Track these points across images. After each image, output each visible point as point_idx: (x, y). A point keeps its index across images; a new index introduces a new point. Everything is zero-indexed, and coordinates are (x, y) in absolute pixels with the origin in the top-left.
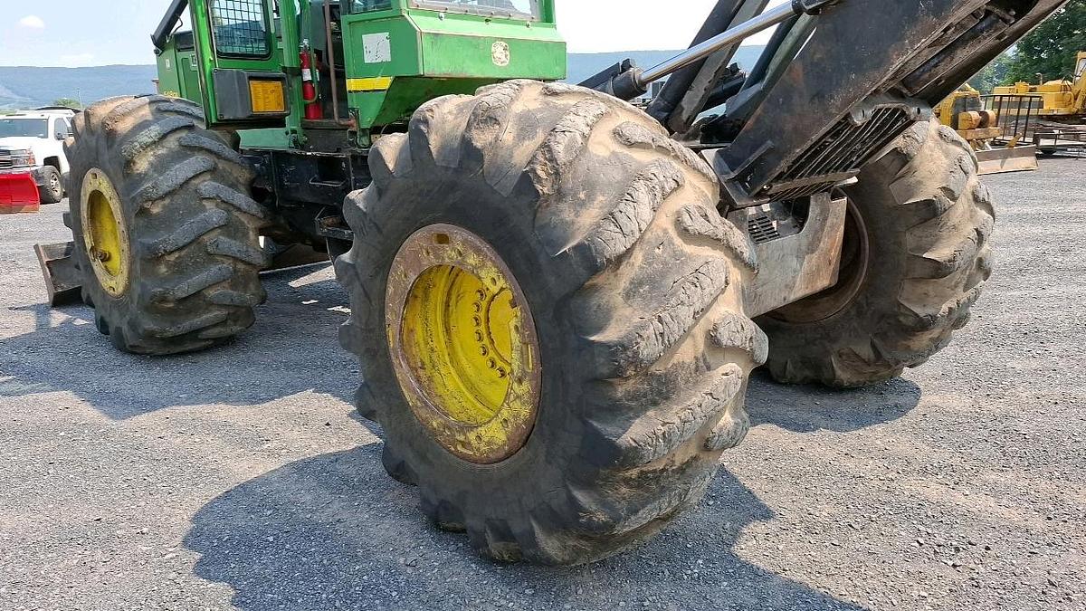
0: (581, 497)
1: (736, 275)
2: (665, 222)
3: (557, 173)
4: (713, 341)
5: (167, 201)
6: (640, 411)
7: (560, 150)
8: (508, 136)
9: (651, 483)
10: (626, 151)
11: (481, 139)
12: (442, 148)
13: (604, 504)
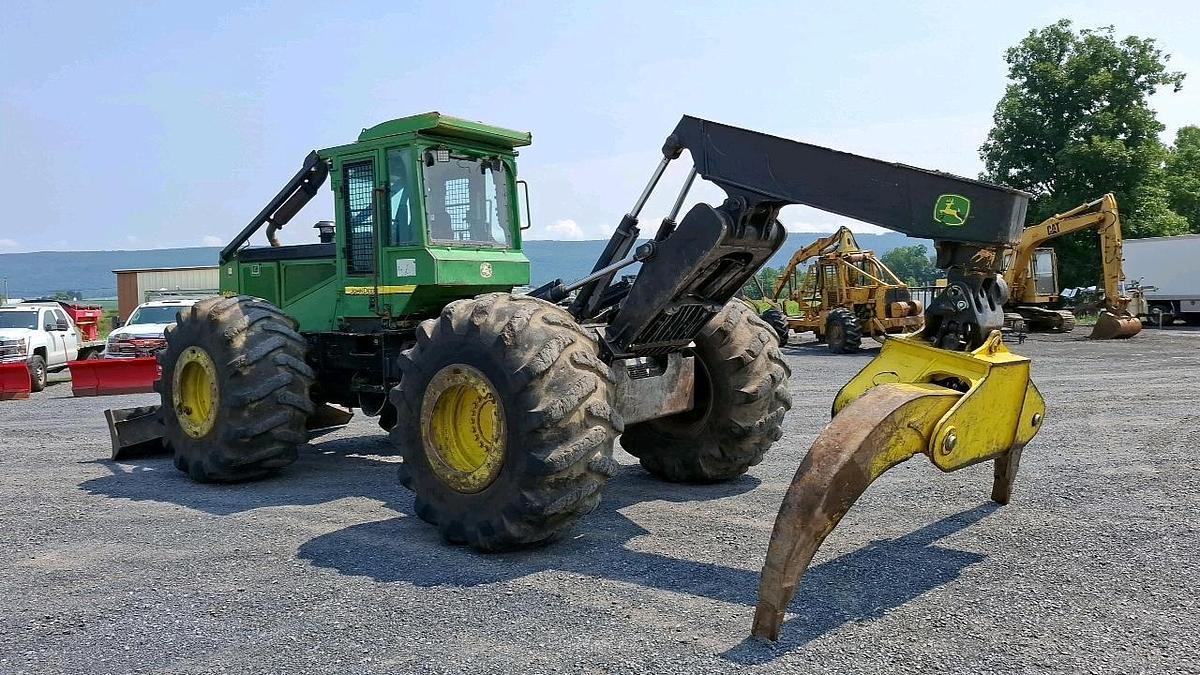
0: (527, 495)
1: (602, 385)
2: (565, 358)
3: (514, 336)
4: (589, 413)
5: (253, 367)
6: (554, 447)
7: (516, 326)
8: (491, 319)
9: (561, 486)
10: (548, 326)
11: (478, 321)
12: (458, 326)
13: (539, 498)
